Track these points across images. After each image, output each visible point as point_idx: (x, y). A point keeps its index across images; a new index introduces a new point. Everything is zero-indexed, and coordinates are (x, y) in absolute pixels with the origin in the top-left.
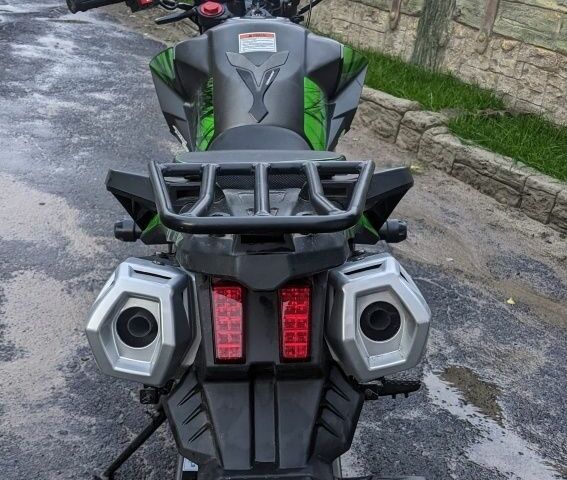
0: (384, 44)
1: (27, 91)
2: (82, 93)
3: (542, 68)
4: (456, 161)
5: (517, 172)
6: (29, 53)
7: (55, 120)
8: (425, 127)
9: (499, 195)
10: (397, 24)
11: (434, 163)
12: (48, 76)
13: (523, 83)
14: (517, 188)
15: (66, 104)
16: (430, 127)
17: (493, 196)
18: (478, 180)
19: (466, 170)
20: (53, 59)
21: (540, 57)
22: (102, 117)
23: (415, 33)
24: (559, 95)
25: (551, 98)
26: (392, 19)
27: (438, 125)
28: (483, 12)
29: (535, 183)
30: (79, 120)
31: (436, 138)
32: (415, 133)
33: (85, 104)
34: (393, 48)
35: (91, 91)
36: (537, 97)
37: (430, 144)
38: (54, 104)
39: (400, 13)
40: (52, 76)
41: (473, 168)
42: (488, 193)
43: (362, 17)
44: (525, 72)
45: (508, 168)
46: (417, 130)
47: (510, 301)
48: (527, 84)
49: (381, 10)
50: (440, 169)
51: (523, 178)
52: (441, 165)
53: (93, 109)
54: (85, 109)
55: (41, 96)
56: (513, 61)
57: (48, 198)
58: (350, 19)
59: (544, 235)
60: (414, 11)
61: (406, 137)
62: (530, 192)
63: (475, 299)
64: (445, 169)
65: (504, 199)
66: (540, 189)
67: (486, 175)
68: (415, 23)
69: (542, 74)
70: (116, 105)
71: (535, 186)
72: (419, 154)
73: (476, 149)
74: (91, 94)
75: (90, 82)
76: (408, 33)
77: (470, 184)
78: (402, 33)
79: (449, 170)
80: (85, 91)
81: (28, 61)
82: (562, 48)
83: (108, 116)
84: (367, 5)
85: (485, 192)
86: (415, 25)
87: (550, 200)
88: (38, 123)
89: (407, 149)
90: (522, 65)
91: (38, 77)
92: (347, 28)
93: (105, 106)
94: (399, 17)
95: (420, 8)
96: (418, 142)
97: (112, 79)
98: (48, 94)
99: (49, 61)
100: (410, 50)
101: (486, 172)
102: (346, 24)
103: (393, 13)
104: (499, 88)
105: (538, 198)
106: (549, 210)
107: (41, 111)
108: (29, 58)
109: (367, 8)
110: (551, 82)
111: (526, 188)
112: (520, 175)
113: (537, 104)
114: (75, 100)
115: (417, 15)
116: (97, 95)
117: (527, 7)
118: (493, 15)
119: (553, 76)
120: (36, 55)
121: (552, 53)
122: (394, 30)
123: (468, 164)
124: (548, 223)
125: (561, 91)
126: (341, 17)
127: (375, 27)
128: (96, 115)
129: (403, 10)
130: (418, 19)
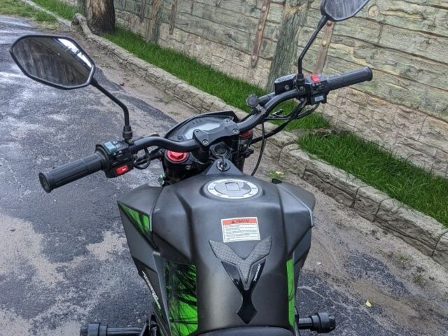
0: (247, 76)
1: (3, 114)
2: (43, 115)
3: (356, 103)
4: (306, 170)
5: (351, 183)
6: (5, 80)
7: (23, 142)
8: (284, 144)
9: (337, 197)
10: (256, 64)
11: (291, 169)
12: (19, 101)
13: (342, 111)
14: (351, 195)
15: (33, 127)
16: (287, 144)
17: (333, 198)
18: (322, 185)
19: (314, 178)
20: (23, 84)
21: (355, 95)
22: (59, 137)
23: (269, 71)
24: (367, 121)
25: (361, 122)
26: (253, 60)
27: (292, 143)
28: (315, 62)
29: (365, 193)
30: (42, 142)
31: (292, 153)
32: (277, 147)
33: (47, 126)
34: (253, 78)
35: (51, 113)
36: (351, 120)
37: (288, 156)
38: (23, 127)
39: (259, 57)
40: (22, 101)
41: (319, 176)
42: (330, 195)
43: (232, 56)
44: (343, 103)
45: (344, 180)
46: (278, 146)
47: (368, 304)
48: (345, 111)
49: (245, 53)
50: (295, 174)
51: (355, 189)
52: (296, 171)
53: (52, 130)
54: (46, 130)
55: (14, 119)
56: (336, 96)
57: (19, 224)
58: (224, 57)
59: (374, 232)
60: (268, 57)
61: (271, 150)
62: (361, 199)
63: (344, 305)
64: (299, 174)
65: (341, 201)
66: (368, 198)
67: (328, 183)
68: (269, 64)
69: (355, 106)
70: (69, 125)
71: (365, 196)
72: (280, 162)
73: (320, 163)
74: (51, 116)
75: (50, 105)
76: (264, 70)
77: (316, 187)
78: (259, 70)
79: (301, 176)
80: (46, 113)
81: (4, 87)
82: (369, 91)
83: (64, 136)
84: (236, 49)
85: (328, 194)
86: (269, 66)
87: (376, 206)
88: (11, 145)
89: (272, 157)
90: (341, 98)
91: (12, 102)
92: (222, 62)
93: (61, 127)
94: (258, 59)
95: (272, 55)
96: (279, 153)
97: (65, 102)
98: (19, 117)
99: (19, 86)
100: (266, 81)
101: (328, 181)
102: (222, 60)
103: (254, 57)
104: (326, 112)
105: (366, 204)
106: (374, 213)
107: (13, 133)
108: (5, 84)
109: (235, 51)
110: (361, 112)
111: (357, 196)
112: (353, 187)
113: (352, 125)
114: (39, 122)
115: (270, 59)
116: (56, 117)
117: (345, 62)
118: (322, 65)
119: (363, 109)
120: (11, 82)
121: (362, 93)
122: (254, 67)
123: (315, 173)
124: (374, 221)
125: (368, 119)
126: (218, 55)
127: (242, 64)
128: (54, 136)
129: (260, 55)
130: (270, 62)
